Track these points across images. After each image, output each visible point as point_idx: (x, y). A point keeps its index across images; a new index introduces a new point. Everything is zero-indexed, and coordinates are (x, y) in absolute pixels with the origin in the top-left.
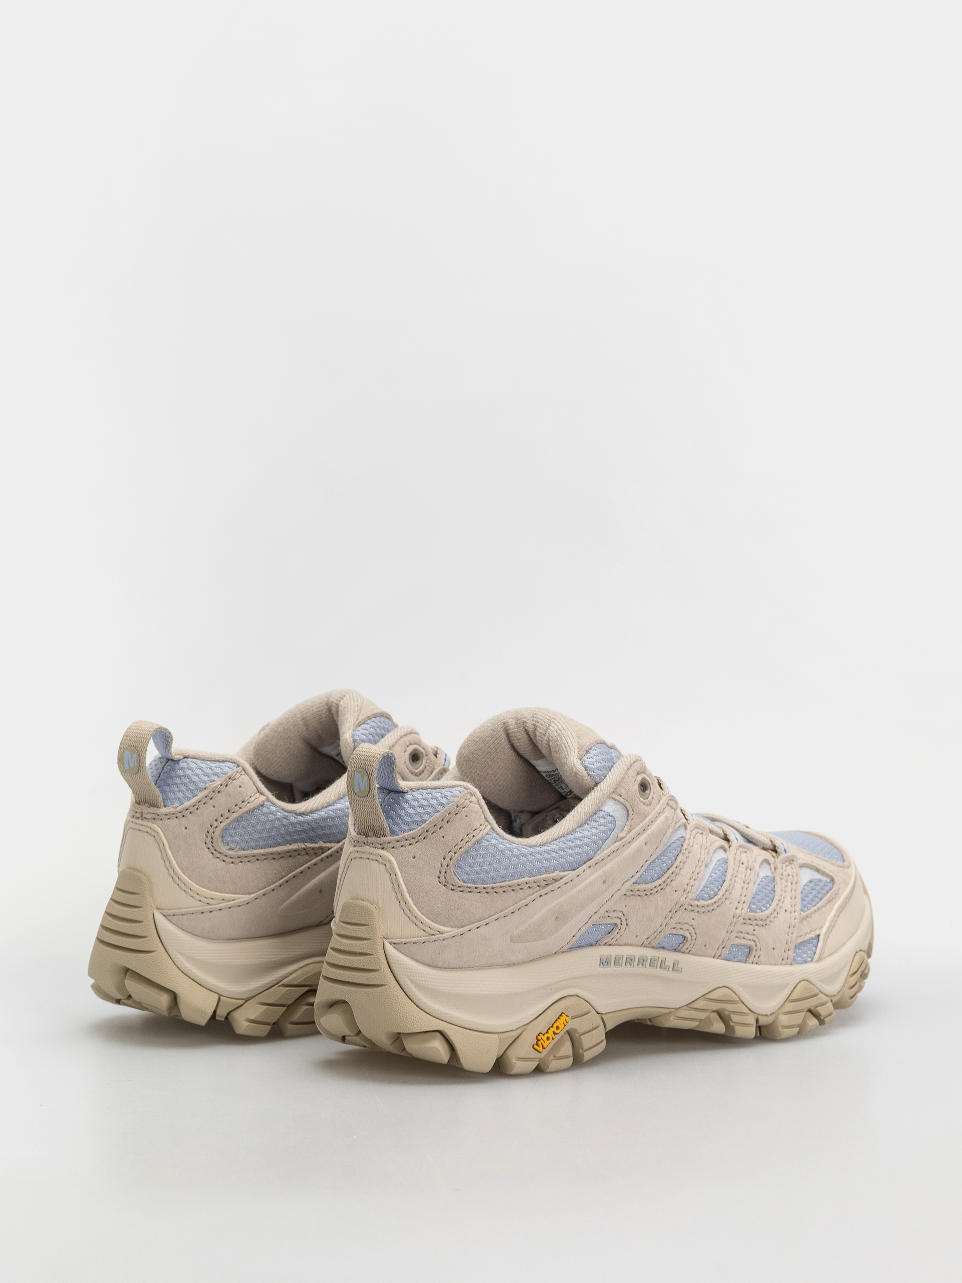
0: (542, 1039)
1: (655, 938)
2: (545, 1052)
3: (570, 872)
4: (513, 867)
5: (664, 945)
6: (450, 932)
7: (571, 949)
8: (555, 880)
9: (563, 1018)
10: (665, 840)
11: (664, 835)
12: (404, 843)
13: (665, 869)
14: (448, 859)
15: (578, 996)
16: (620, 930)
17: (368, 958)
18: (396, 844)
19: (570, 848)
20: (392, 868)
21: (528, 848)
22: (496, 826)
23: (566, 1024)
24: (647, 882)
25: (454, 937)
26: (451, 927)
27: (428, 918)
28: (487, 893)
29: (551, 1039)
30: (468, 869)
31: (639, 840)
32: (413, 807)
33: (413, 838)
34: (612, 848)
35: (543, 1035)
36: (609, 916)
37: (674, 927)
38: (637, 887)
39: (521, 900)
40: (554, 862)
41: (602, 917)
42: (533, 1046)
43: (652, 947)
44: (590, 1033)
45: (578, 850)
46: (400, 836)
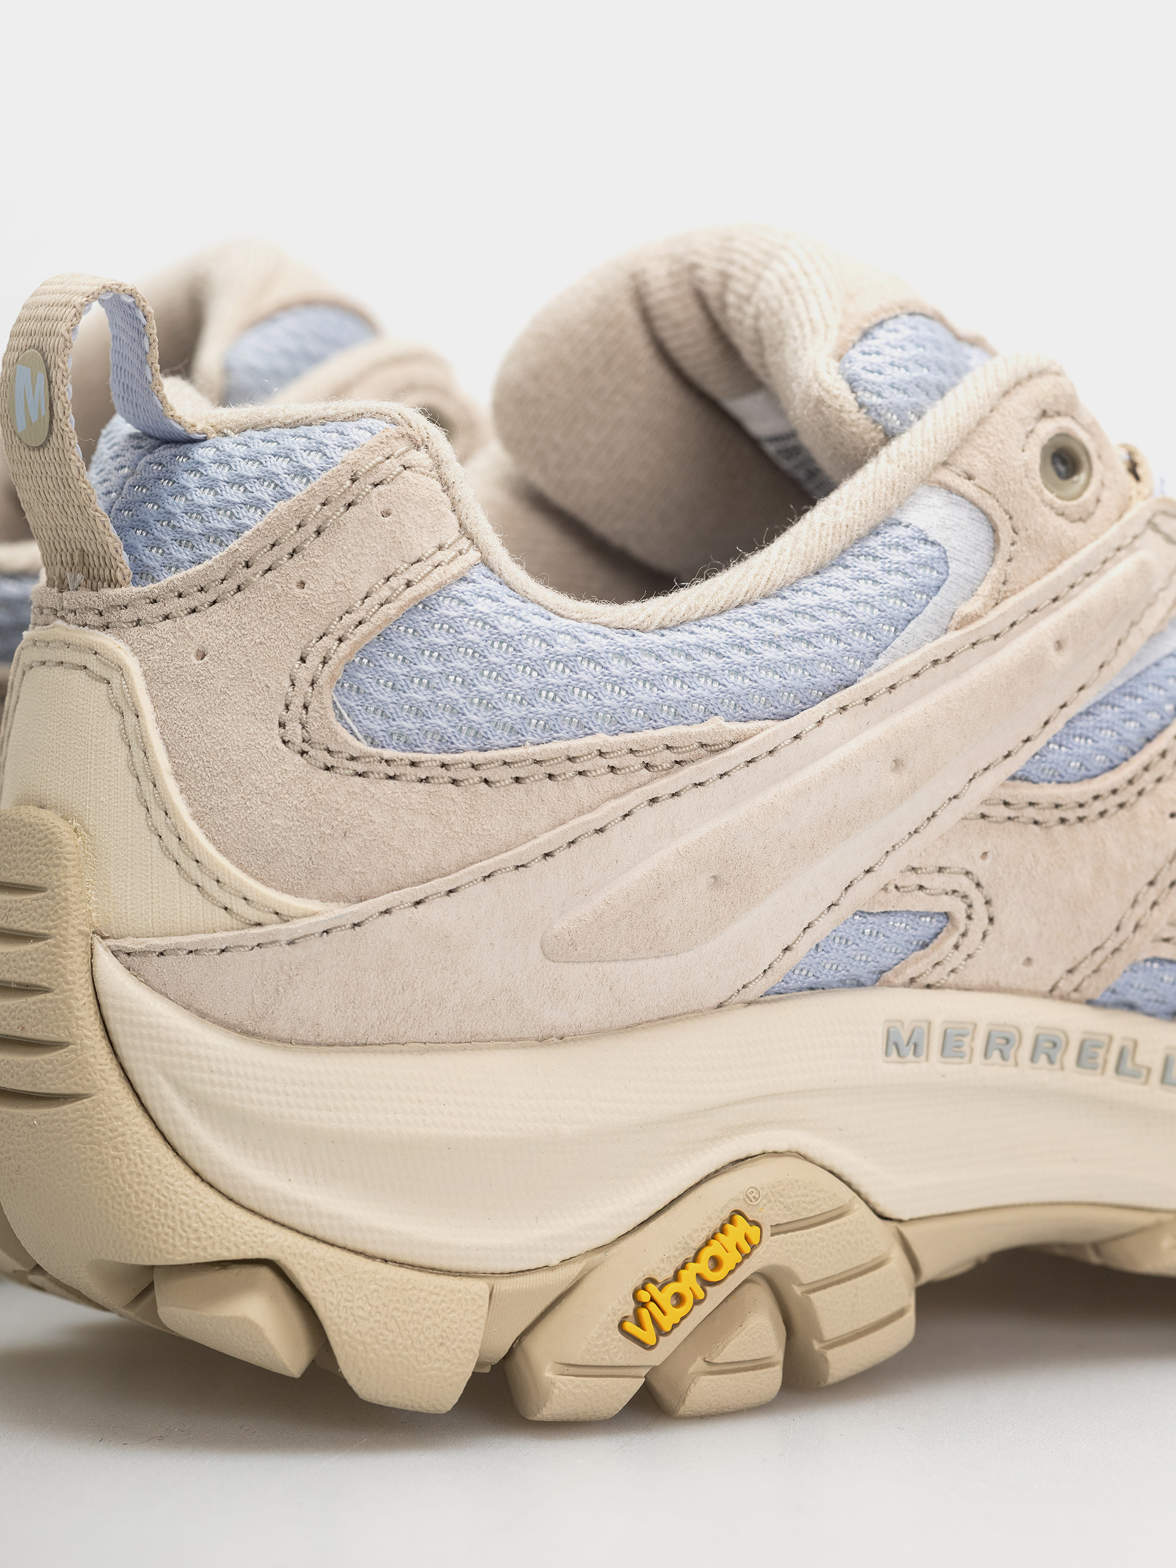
0: (652, 1300)
1: (1096, 971)
2: (667, 1346)
3: (769, 723)
4: (551, 695)
5: (1132, 996)
6: (314, 914)
7: (778, 994)
8: (710, 748)
9: (738, 1231)
10: (1135, 640)
11: (1133, 624)
12: (174, 605)
13: (1135, 739)
14: (314, 660)
15: (805, 1158)
16: (964, 935)
17: (35, 1003)
18: (148, 611)
19: (771, 643)
20: (129, 692)
21: (611, 633)
22: (501, 556)
23: (746, 1249)
24: (1067, 777)
25: (327, 932)
26: (323, 899)
27: (239, 865)
28: (454, 782)
29: (689, 1301)
30: (386, 696)
31: (1033, 632)
32: (211, 485)
33: (202, 590)
34: (932, 649)
35: (660, 1289)
36: (921, 887)
37: (1166, 935)
38: (1027, 791)
39: (581, 813)
40: (705, 689)
41: (891, 888)
42: (621, 1326)
43: (1090, 1002)
44: (848, 1283)
45: (800, 650)
46: (164, 582)
